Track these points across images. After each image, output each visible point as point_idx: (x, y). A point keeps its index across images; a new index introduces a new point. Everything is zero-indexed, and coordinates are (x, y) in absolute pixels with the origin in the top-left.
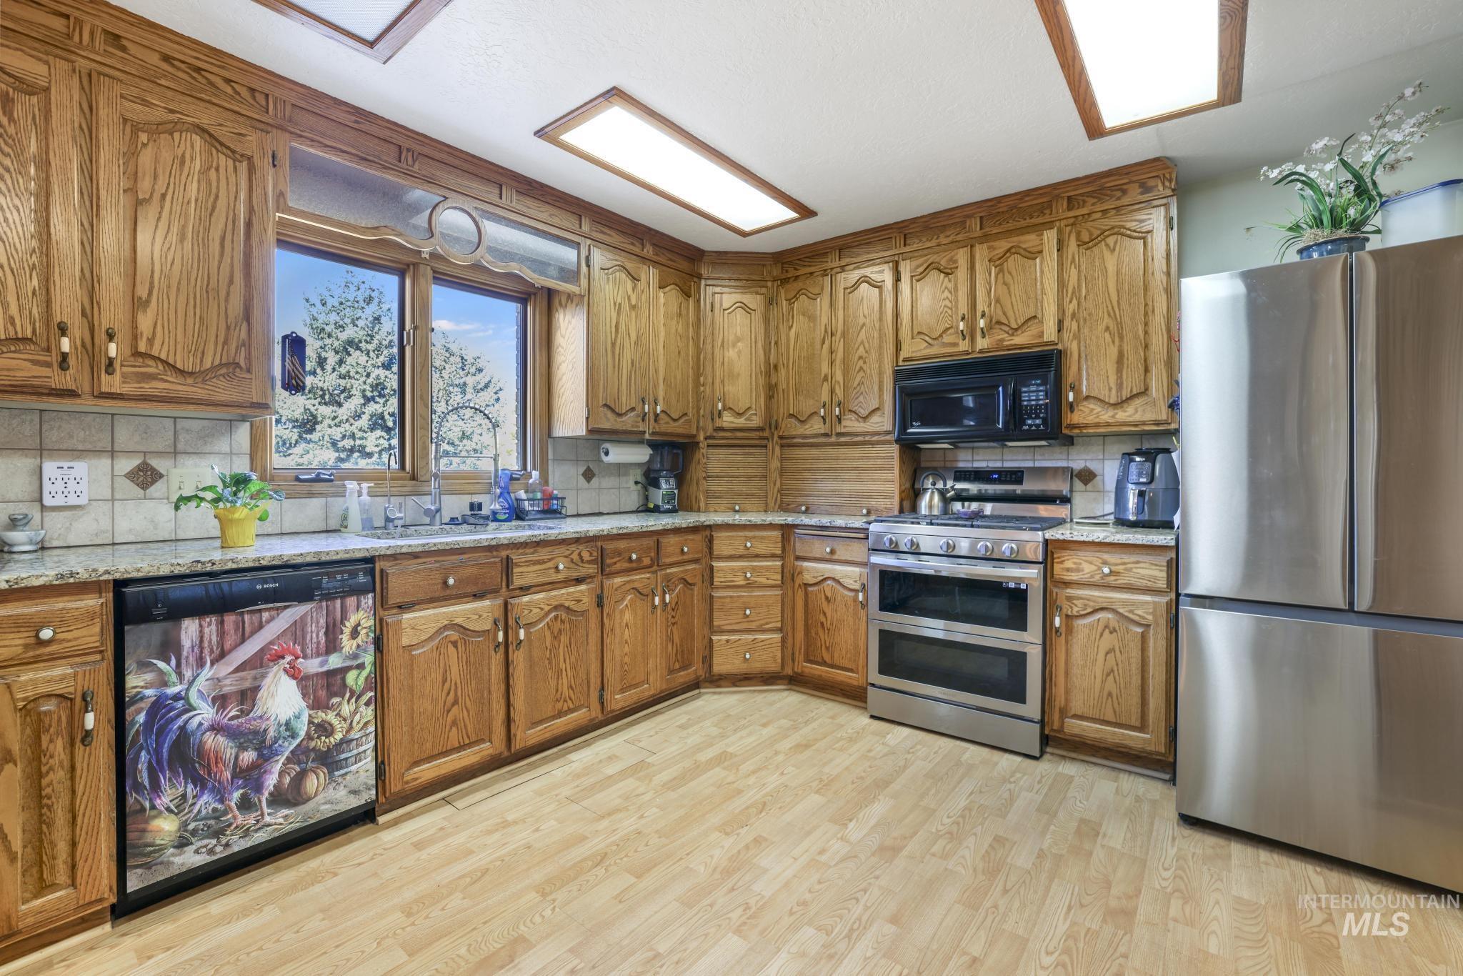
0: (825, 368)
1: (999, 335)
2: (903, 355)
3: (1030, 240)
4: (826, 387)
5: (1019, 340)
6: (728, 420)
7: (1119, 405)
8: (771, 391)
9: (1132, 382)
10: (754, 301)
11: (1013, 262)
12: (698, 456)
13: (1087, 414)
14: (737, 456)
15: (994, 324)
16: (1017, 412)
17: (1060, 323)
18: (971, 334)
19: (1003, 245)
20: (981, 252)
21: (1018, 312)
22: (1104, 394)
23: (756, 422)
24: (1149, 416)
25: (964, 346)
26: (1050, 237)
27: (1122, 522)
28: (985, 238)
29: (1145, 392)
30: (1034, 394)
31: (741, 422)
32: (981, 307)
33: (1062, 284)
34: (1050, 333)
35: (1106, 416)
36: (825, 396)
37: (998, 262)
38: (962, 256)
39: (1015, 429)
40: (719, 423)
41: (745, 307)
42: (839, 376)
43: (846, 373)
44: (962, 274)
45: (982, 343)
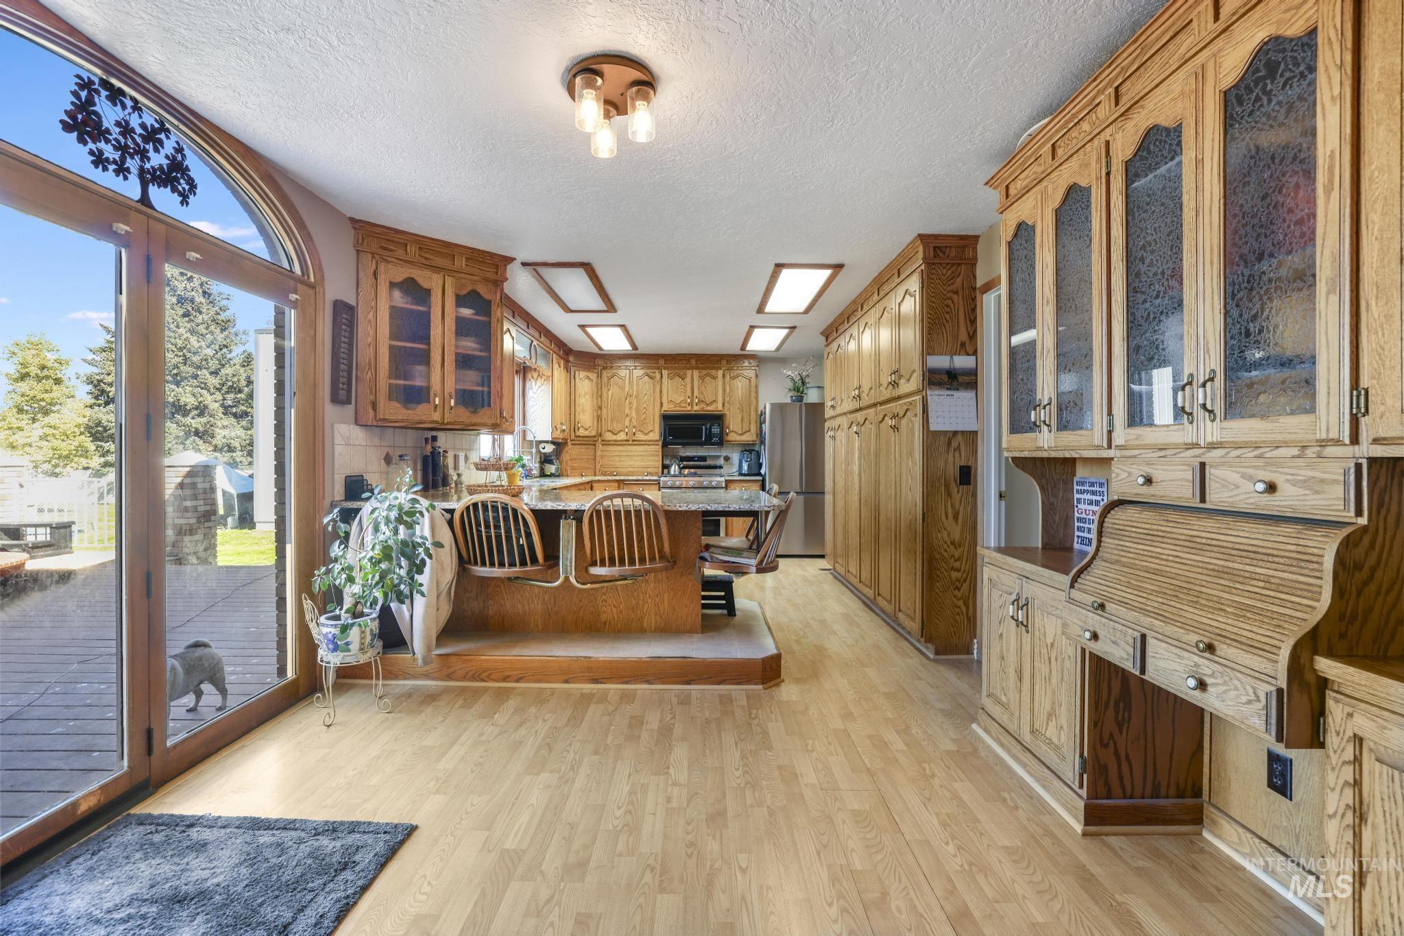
0: (627, 411)
1: (703, 405)
2: (663, 409)
3: (713, 372)
4: (628, 419)
5: (709, 408)
6: (582, 432)
7: (741, 434)
8: (599, 418)
9: (746, 428)
10: (593, 376)
11: (708, 379)
12: (566, 449)
13: (732, 437)
14: (582, 449)
15: (701, 401)
16: (710, 435)
17: (723, 404)
18: (691, 404)
19: (704, 372)
20: (696, 373)
21: (709, 399)
22: (737, 430)
23: (593, 433)
24: (751, 439)
25: (689, 408)
26: (720, 373)
27: (741, 474)
28: (697, 368)
29: (749, 431)
30: (716, 430)
31: (587, 433)
32: (696, 393)
33: (724, 390)
34: (720, 408)
35: (738, 438)
36: (627, 423)
37: (702, 378)
38: (689, 373)
39: (708, 442)
40: (578, 434)
41: (588, 378)
42: (634, 415)
43: (638, 411)
44: (688, 380)
45: (696, 408)
